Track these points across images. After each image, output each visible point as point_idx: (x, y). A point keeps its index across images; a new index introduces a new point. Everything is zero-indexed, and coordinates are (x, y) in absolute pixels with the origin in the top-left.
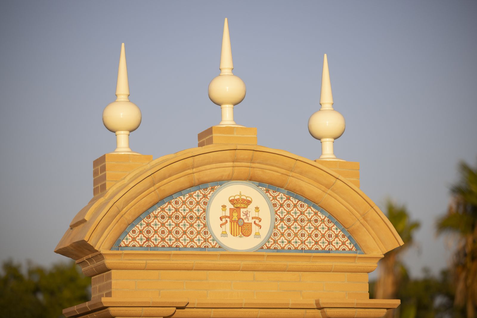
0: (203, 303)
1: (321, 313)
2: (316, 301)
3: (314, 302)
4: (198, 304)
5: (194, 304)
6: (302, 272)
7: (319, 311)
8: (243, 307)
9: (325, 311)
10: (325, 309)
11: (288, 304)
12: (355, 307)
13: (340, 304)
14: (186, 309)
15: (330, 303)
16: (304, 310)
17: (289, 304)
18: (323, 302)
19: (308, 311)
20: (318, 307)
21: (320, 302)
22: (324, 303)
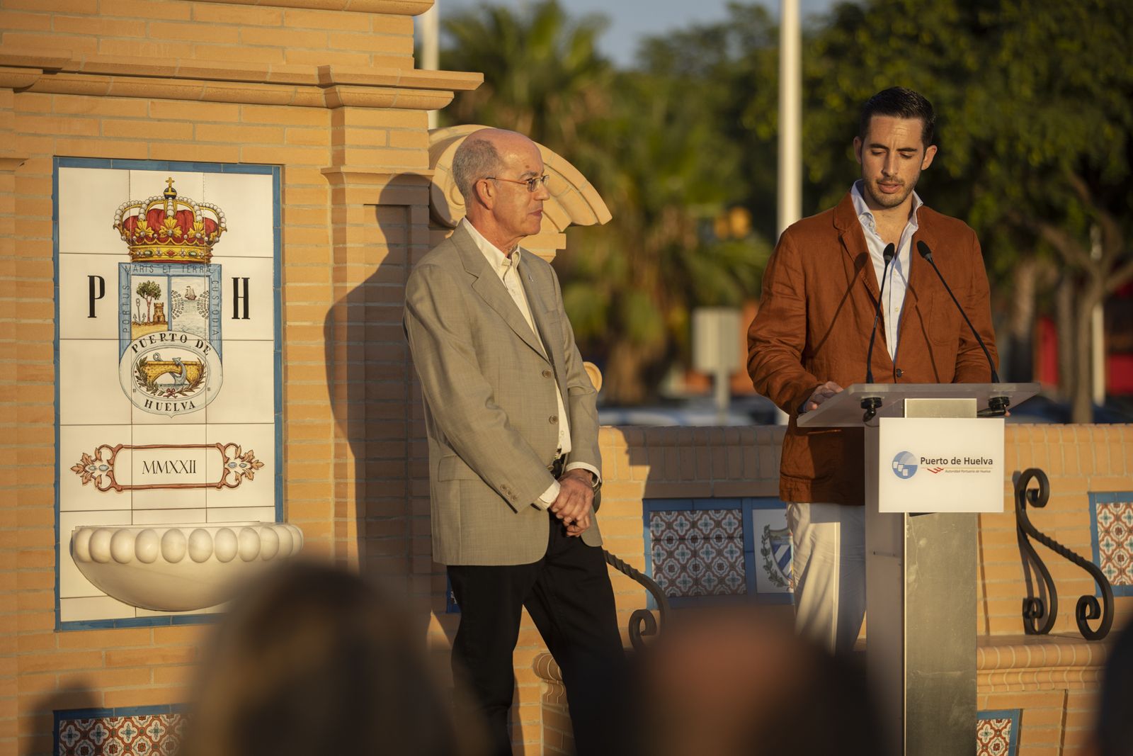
0: (96, 64)
1: (324, 96)
2: (320, 69)
3: (315, 72)
4: (87, 64)
5: (78, 63)
6: (286, 9)
7: (322, 91)
8: (177, 75)
9: (337, 91)
10: (337, 88)
11: (265, 73)
12: (397, 85)
13: (370, 77)
14: (59, 74)
15: (351, 75)
16: (292, 88)
17: (268, 72)
18: (336, 71)
19: (300, 89)
20: (322, 83)
21: (332, 71)
22: (338, 75)
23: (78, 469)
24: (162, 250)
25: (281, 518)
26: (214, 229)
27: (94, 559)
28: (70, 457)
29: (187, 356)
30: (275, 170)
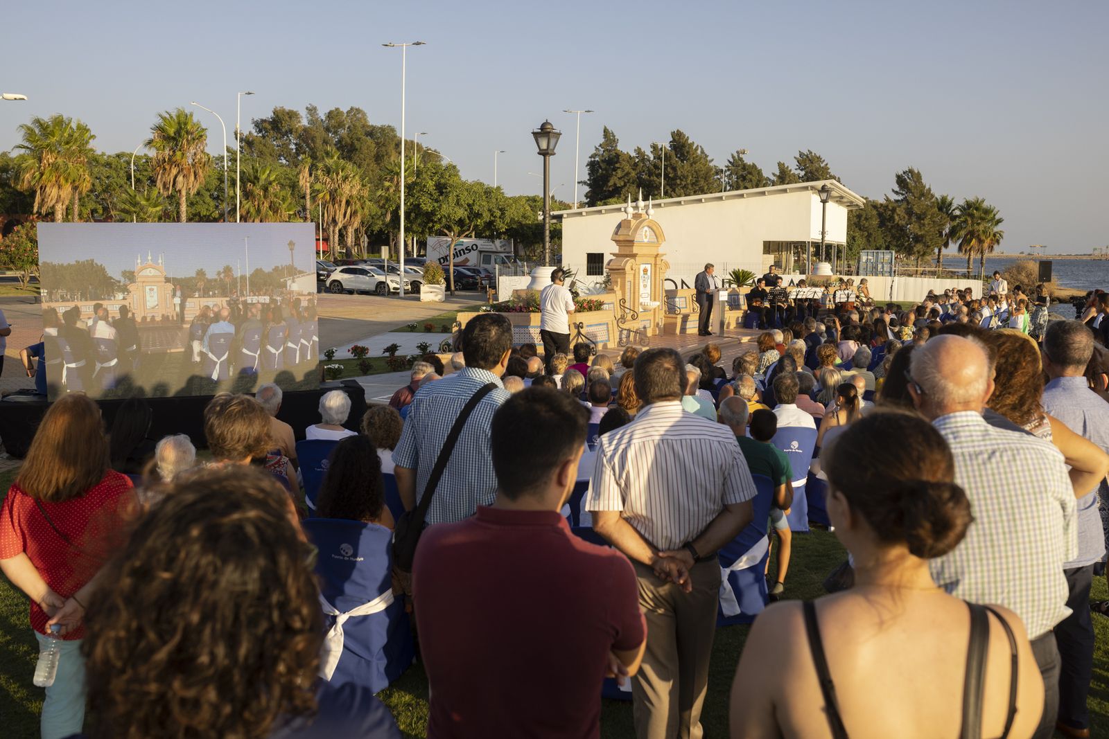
23: (641, 296)
24: (645, 273)
25: (651, 300)
26: (647, 270)
29: (646, 284)
30: (651, 264)
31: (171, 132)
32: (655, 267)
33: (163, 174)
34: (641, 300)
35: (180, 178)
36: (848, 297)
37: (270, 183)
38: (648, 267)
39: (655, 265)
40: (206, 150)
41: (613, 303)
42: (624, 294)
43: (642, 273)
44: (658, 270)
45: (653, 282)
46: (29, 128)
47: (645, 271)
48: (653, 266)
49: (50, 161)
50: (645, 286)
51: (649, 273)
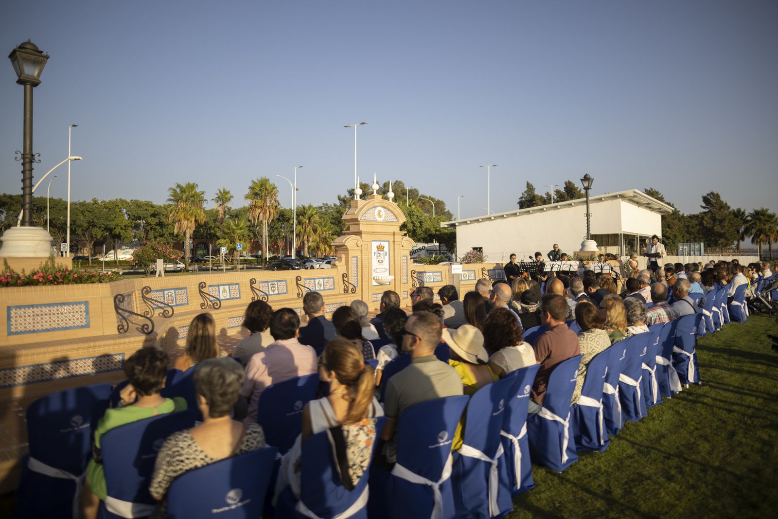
23: (374, 271)
24: (380, 249)
25: (390, 275)
26: (384, 247)
27: (376, 279)
28: (373, 270)
29: (382, 259)
30: (389, 241)
31: (257, 190)
32: (394, 244)
33: (253, 212)
34: (374, 274)
35: (261, 214)
36: (602, 269)
37: (312, 216)
38: (386, 244)
39: (394, 242)
40: (278, 199)
41: (333, 278)
42: (348, 269)
43: (374, 249)
44: (397, 247)
45: (392, 258)
46: (174, 190)
47: (380, 248)
48: (392, 244)
49: (182, 206)
50: (380, 262)
51: (386, 249)
